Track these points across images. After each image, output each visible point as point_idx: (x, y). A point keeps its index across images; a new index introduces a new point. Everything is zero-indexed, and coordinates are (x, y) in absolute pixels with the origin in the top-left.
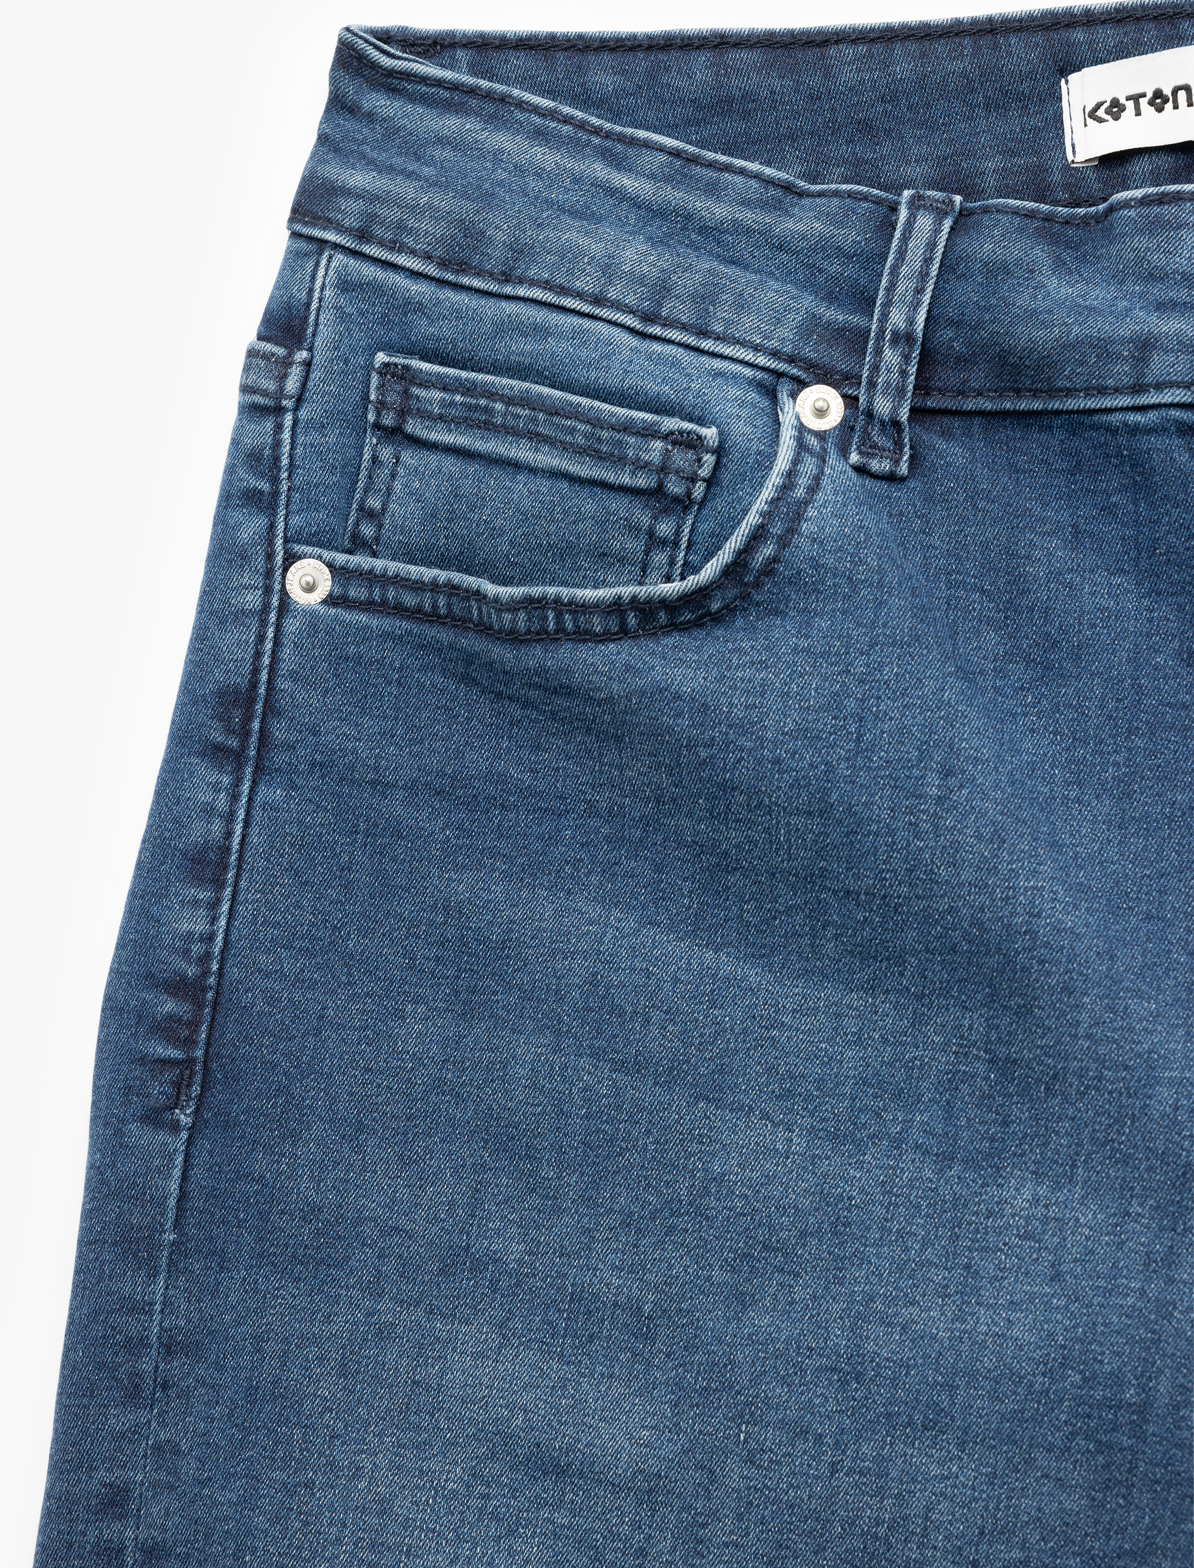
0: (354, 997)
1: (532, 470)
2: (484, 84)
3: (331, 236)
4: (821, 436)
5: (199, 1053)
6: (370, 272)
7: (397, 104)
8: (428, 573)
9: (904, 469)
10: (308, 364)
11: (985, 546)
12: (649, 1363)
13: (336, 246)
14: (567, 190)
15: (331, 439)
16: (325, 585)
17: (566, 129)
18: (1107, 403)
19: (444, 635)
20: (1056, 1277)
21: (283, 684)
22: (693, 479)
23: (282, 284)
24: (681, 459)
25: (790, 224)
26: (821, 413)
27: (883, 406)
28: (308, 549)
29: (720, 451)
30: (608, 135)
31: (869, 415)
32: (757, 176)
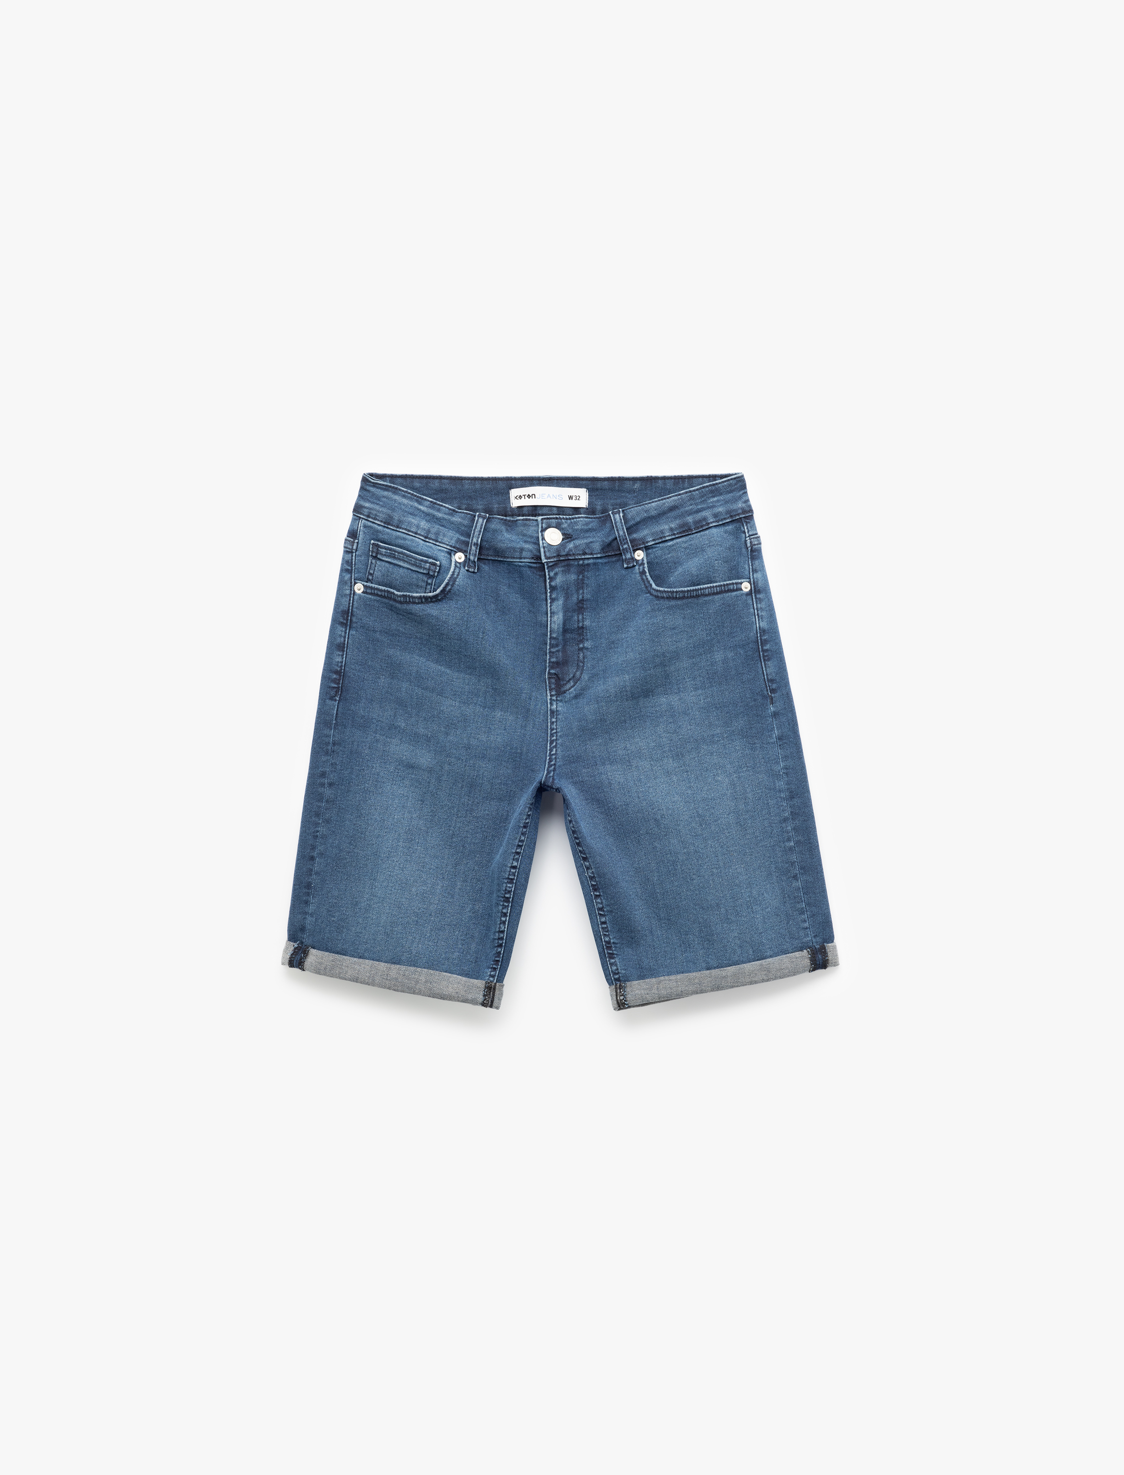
0: (370, 674)
1: (403, 567)
2: (392, 485)
3: (362, 516)
4: (460, 563)
5: (340, 685)
6: (370, 524)
7: (375, 489)
8: (383, 588)
9: (476, 571)
10: (358, 543)
11: (492, 587)
12: (430, 747)
13: (363, 518)
14: (409, 509)
15: (363, 558)
16: (362, 589)
17: (409, 495)
18: (515, 560)
19: (387, 601)
20: (505, 729)
21: (354, 610)
22: (435, 572)
23: (352, 525)
24: (432, 568)
25: (454, 519)
26: (460, 558)
27: (472, 558)
28: (359, 581)
29: (440, 566)
30: (418, 497)
31: (469, 559)
32: (448, 508)
